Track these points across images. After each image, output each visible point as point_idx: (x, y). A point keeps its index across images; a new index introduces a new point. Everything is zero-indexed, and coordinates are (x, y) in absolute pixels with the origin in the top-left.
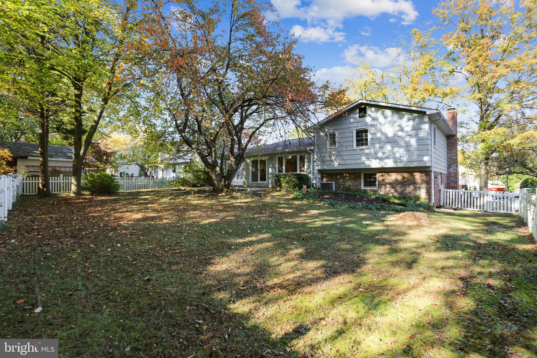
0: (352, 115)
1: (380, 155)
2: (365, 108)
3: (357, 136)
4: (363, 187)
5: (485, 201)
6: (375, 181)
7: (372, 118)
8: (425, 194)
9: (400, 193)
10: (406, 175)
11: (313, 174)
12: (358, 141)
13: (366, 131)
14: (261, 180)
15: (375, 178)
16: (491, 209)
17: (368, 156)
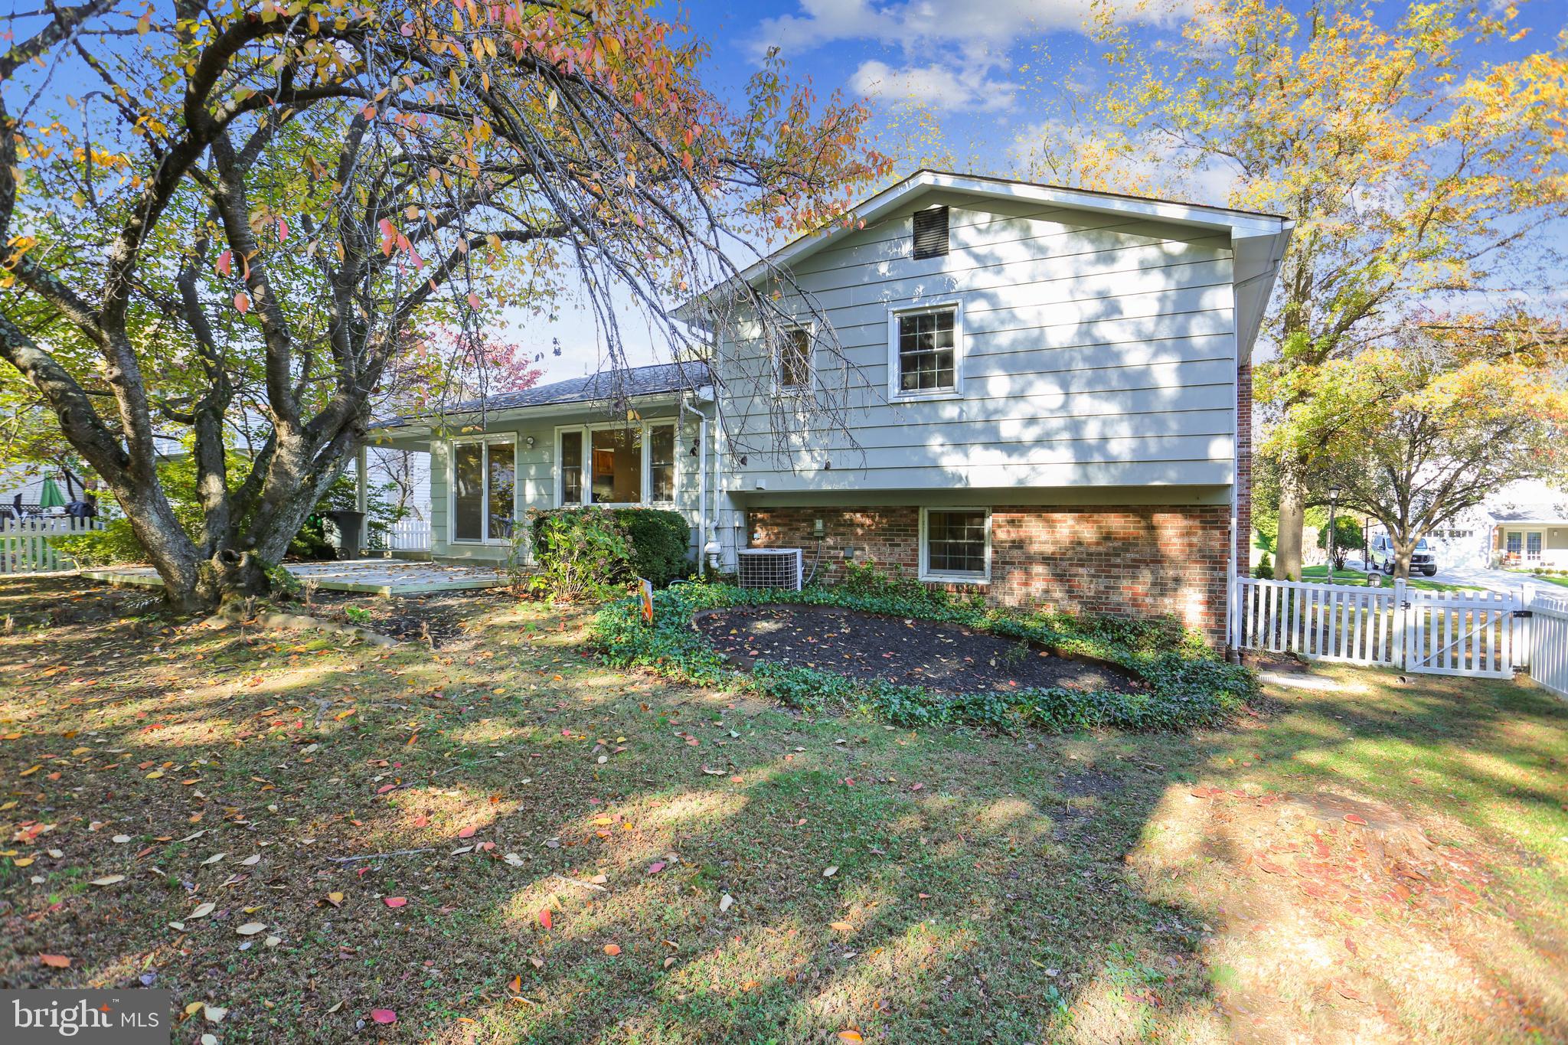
0: (882, 247)
1: (1009, 429)
2: (945, 211)
3: (906, 344)
4: (924, 575)
5: (1398, 627)
6: (978, 549)
7: (977, 257)
8: (1202, 608)
9: (1092, 605)
10: (1116, 522)
11: (709, 510)
12: (907, 364)
13: (946, 320)
14: (491, 536)
15: (979, 535)
16: (1421, 660)
17: (960, 435)
